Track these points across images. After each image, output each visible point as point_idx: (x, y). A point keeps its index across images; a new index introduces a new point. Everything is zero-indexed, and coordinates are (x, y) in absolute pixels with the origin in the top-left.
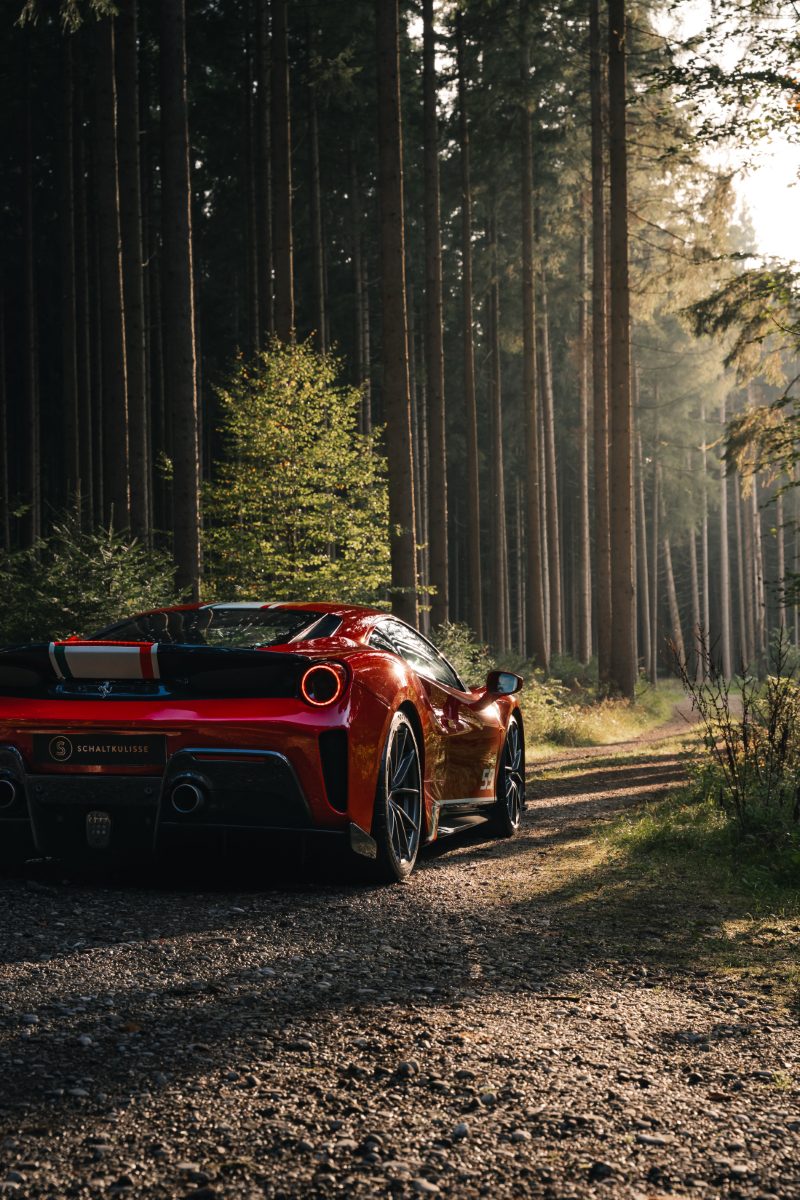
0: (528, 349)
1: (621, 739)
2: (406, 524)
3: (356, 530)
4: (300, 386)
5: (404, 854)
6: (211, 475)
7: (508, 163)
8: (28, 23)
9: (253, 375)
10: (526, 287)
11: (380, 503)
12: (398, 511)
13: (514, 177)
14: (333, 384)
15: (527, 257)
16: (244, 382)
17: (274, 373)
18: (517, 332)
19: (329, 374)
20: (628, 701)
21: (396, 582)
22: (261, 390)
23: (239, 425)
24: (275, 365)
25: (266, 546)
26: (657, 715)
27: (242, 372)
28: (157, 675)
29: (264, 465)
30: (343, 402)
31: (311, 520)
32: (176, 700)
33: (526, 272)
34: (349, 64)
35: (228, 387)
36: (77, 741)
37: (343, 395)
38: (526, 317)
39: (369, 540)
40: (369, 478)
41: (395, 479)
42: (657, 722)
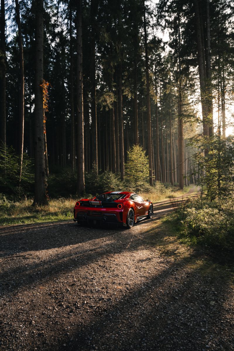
0: (171, 142)
1: (180, 196)
2: (151, 168)
3: (145, 169)
4: (138, 151)
5: (131, 225)
6: (126, 162)
7: (168, 118)
8: (102, 110)
9: (132, 150)
10: (170, 134)
11: (148, 166)
12: (150, 167)
13: (169, 119)
14: (142, 151)
15: (170, 130)
16: (130, 151)
17: (134, 149)
18: (169, 140)
19: (141, 149)
20: (182, 190)
21: (150, 176)
22: (133, 152)
23: (130, 156)
24: (134, 148)
25: (133, 171)
26: (186, 192)
27: (130, 149)
28: (101, 205)
29: (133, 161)
30: (143, 153)
31: (139, 168)
32: (104, 208)
33: (170, 132)
34: (145, 108)
35: (128, 151)
36: (93, 212)
37: (143, 152)
38: (170, 138)
39: (146, 170)
40: (146, 162)
41: (150, 163)
42: (186, 193)
